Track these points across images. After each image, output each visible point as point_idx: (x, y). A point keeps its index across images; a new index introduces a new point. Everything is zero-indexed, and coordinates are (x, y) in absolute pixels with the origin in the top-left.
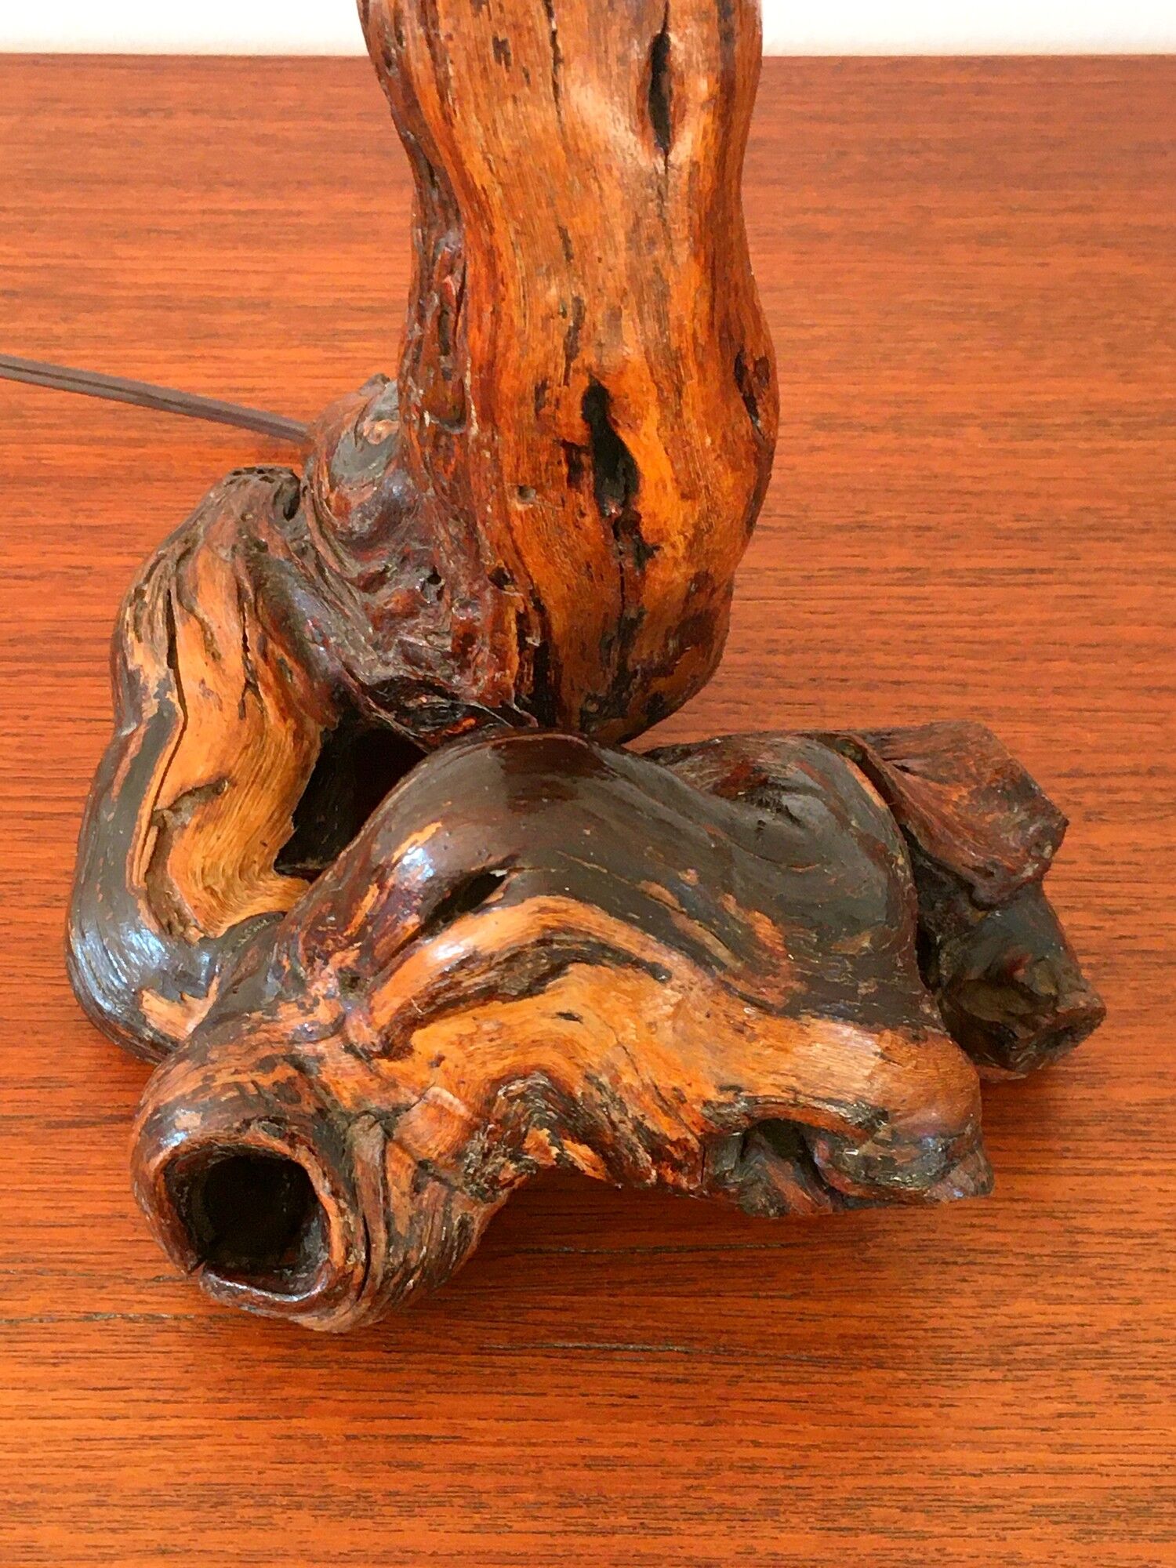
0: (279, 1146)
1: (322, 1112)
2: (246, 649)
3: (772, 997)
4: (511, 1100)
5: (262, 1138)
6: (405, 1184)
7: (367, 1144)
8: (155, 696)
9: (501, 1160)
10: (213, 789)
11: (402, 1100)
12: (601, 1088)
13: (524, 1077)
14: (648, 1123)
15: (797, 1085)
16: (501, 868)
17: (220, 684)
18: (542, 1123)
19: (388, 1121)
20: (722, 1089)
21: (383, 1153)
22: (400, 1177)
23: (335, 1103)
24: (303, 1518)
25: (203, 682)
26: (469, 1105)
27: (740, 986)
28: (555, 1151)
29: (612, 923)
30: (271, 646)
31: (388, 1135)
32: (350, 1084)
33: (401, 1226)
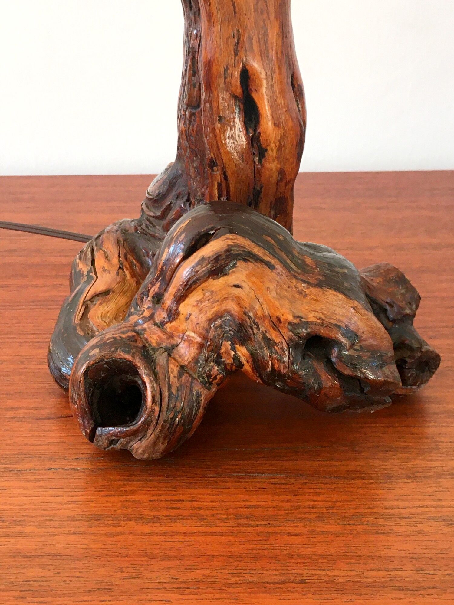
0: (128, 357)
1: (144, 347)
2: (119, 257)
3: (311, 280)
4: (216, 328)
5: (123, 355)
6: (176, 373)
7: (161, 358)
8: (86, 276)
9: (212, 364)
10: (106, 293)
11: (175, 343)
12: (249, 317)
13: (221, 317)
14: (267, 335)
15: (323, 317)
16: (212, 230)
17: (110, 268)
18: (227, 339)
19: (170, 351)
20: (295, 317)
21: (167, 361)
22: (174, 369)
23: (150, 345)
24: (132, 523)
25: (104, 267)
26: (200, 335)
27: (300, 277)
28: (233, 353)
29: (253, 245)
30: (129, 256)
31: (169, 355)
32: (155, 337)
33: (174, 390)
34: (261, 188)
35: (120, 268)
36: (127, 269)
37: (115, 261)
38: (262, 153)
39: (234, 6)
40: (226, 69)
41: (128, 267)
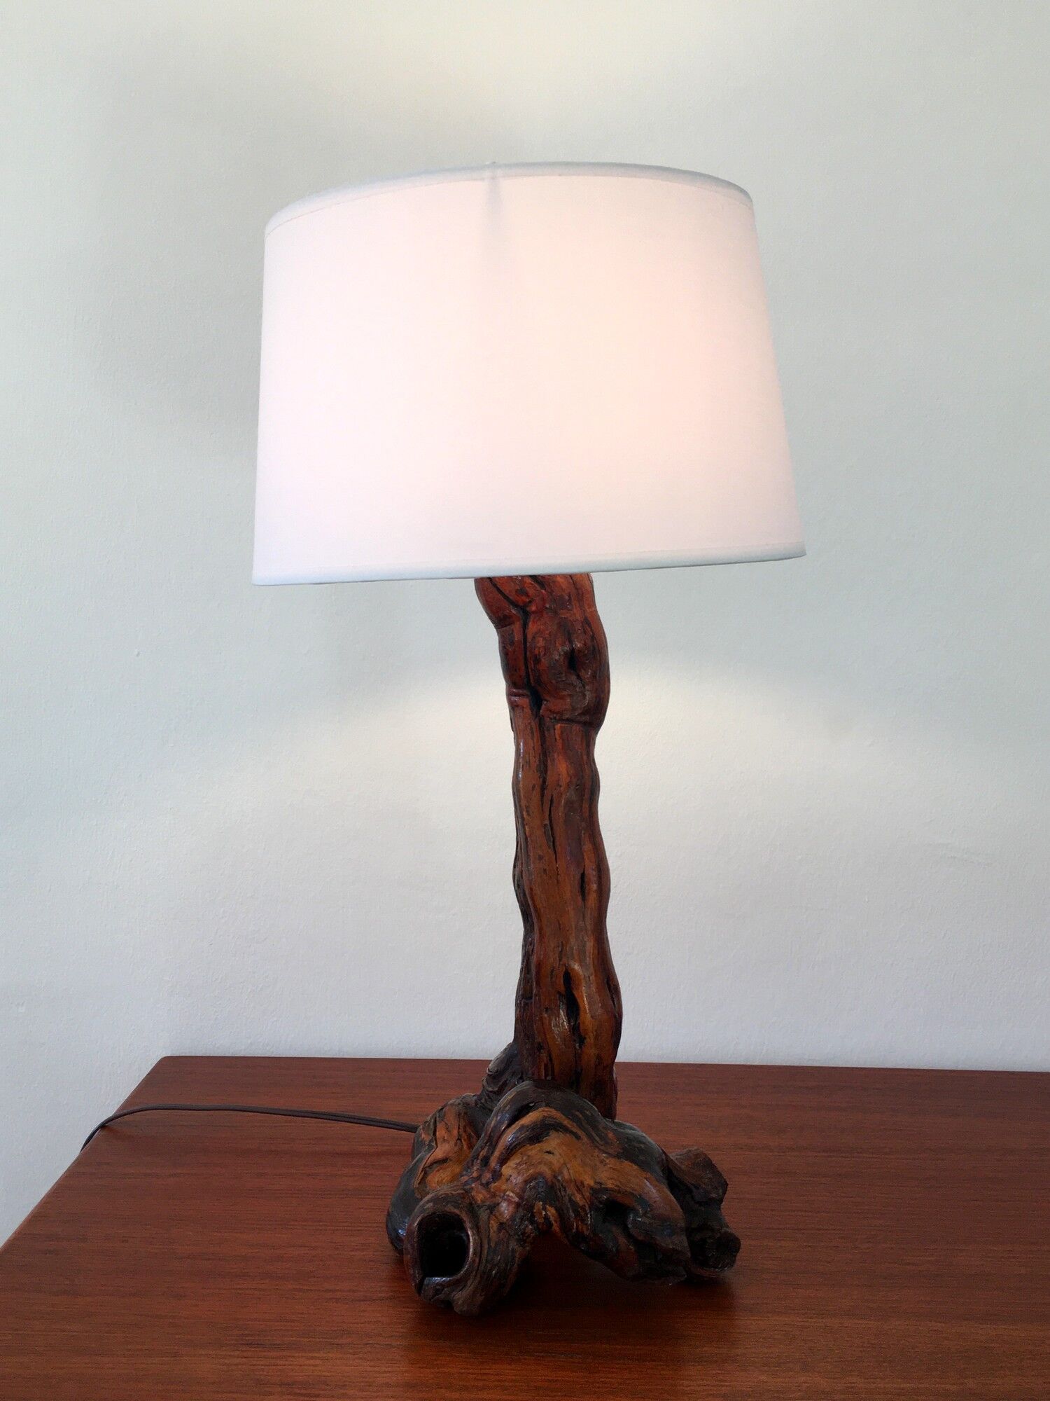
0: (457, 1211)
1: (471, 1204)
2: (459, 1128)
3: (611, 1151)
4: (531, 1189)
5: (450, 1208)
6: (495, 1229)
7: (483, 1215)
8: (427, 1144)
9: (526, 1222)
11: (497, 1202)
12: (558, 1181)
13: (535, 1179)
14: (572, 1197)
15: (619, 1184)
16: (532, 1103)
17: (450, 1138)
18: (540, 1199)
19: (493, 1208)
20: (596, 1183)
21: (489, 1217)
22: (494, 1225)
23: (476, 1203)
25: (444, 1137)
26: (517, 1195)
27: (602, 1148)
28: (544, 1213)
29: (564, 1117)
31: (491, 1213)
32: (481, 1196)
33: (493, 1244)
34: (582, 1070)
35: (458, 1139)
36: (465, 1140)
37: (455, 1132)
38: (582, 1040)
39: (559, 924)
40: (552, 971)
41: (466, 1137)
